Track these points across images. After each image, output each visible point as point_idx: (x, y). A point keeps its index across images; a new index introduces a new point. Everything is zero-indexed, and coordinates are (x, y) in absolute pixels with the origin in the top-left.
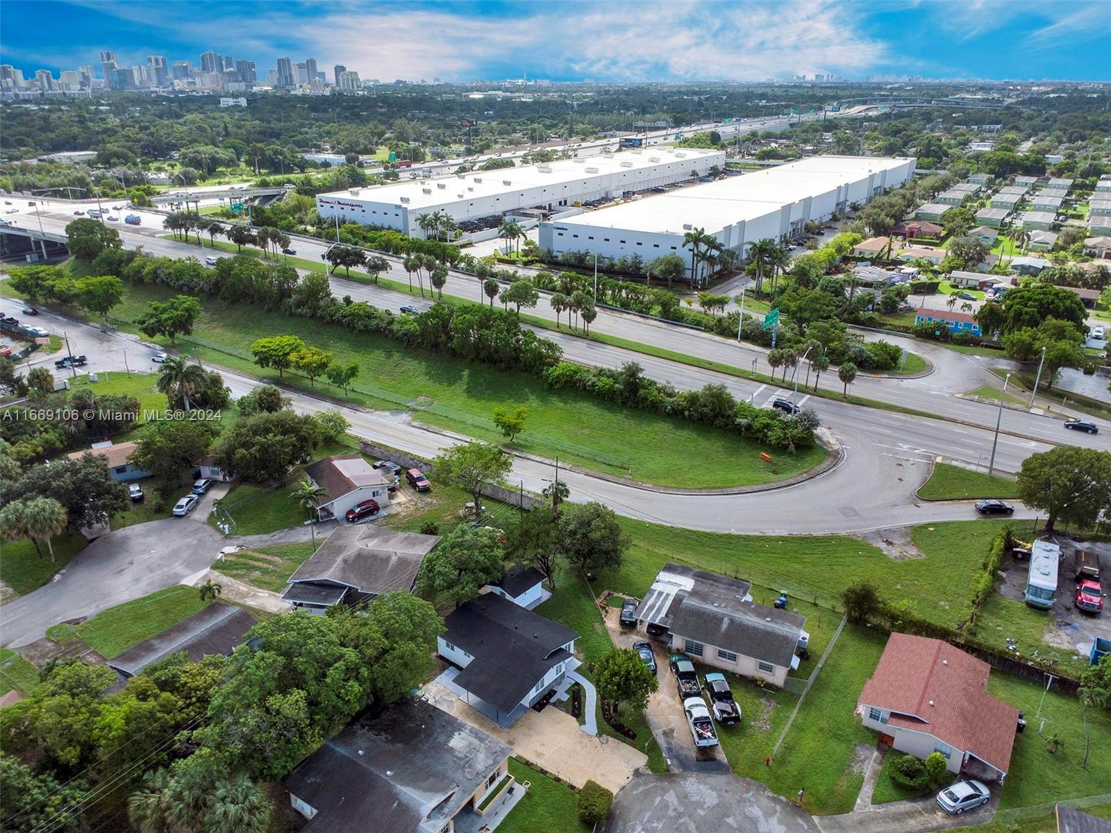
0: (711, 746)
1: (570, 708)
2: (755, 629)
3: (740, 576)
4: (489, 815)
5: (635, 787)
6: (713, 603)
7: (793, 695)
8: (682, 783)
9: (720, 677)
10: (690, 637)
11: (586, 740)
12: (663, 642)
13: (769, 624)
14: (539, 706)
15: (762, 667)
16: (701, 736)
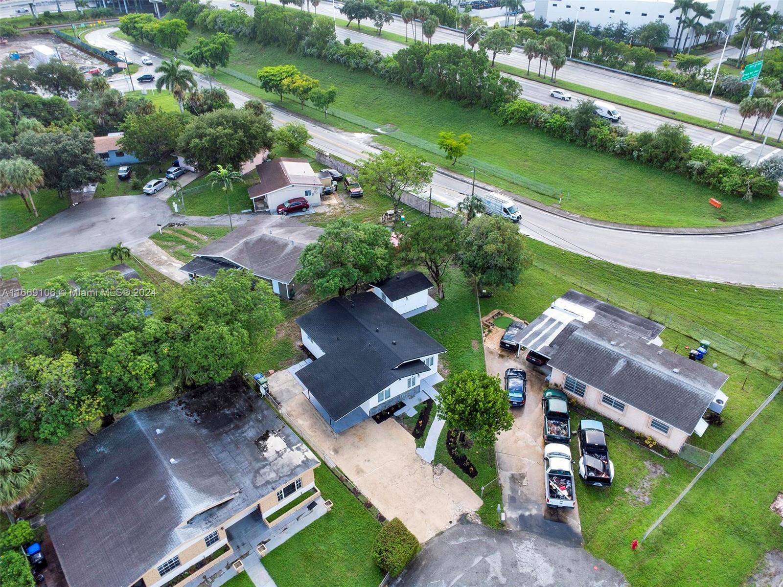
0: (564, 508)
1: (414, 425)
2: (656, 380)
3: (654, 317)
4: (276, 528)
5: (455, 535)
6: (609, 341)
7: (689, 465)
8: (515, 545)
9: (599, 425)
10: (572, 374)
11: (418, 465)
12: (543, 374)
13: (675, 376)
14: (380, 417)
15: (654, 424)
16: (553, 493)
